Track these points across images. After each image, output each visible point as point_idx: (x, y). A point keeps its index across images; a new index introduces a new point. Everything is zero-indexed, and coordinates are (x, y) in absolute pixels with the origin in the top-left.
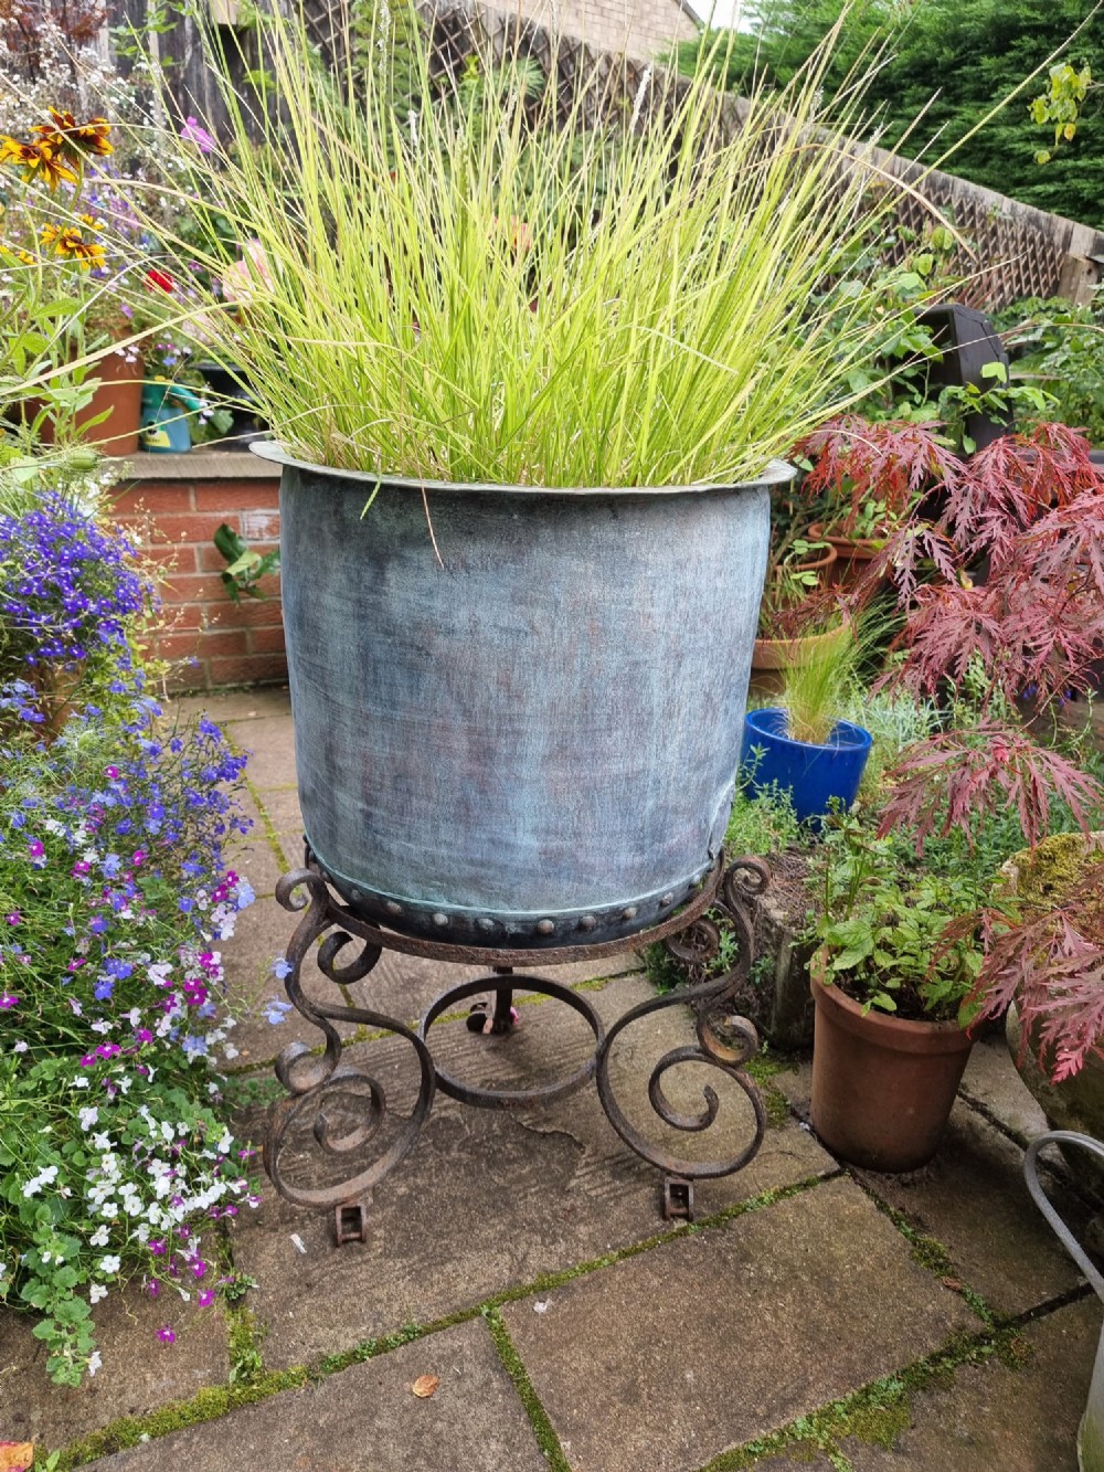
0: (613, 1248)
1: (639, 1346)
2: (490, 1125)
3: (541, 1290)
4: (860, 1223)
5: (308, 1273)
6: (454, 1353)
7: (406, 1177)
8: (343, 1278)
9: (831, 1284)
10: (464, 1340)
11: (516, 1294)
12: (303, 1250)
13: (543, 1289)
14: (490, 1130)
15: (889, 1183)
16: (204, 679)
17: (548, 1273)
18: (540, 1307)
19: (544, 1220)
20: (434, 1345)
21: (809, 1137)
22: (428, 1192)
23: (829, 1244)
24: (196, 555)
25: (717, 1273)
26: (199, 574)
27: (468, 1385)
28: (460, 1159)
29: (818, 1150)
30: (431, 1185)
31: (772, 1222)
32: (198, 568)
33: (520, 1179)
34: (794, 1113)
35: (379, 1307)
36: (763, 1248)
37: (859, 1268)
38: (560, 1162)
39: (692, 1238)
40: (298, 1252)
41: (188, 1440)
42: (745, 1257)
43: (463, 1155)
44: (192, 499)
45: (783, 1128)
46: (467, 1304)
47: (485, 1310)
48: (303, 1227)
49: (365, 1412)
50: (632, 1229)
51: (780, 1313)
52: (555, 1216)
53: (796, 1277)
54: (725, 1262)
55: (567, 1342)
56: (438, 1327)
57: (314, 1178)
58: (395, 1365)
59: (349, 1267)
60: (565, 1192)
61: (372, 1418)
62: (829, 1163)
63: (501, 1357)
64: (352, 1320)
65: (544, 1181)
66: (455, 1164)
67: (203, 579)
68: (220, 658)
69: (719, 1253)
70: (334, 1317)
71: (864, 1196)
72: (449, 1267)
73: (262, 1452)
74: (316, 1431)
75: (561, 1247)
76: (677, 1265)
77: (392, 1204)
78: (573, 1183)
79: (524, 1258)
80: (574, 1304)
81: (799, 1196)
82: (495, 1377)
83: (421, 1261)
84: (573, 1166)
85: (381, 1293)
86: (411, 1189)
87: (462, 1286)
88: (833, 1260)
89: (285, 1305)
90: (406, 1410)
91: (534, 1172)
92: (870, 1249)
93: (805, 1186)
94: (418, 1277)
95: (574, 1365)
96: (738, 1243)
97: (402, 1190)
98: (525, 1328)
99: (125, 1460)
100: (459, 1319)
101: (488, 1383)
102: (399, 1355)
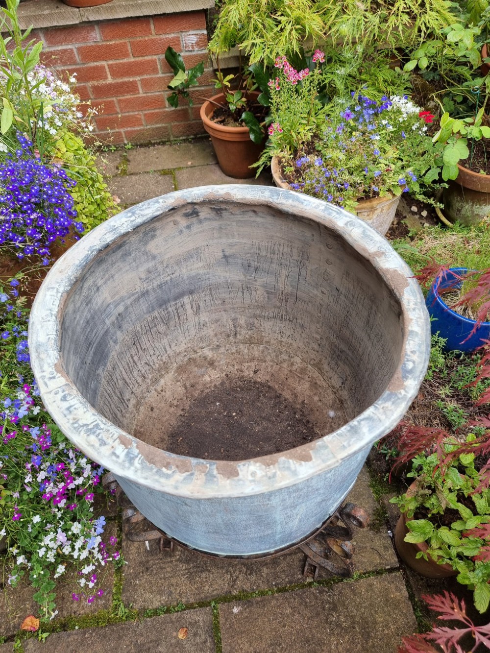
0: (275, 585)
1: (272, 645)
3: (238, 599)
4: (396, 605)
5: (148, 562)
6: (196, 622)
8: (161, 568)
9: (369, 637)
10: (201, 617)
11: (227, 599)
12: (148, 549)
13: (240, 599)
15: (421, 583)
16: (168, 135)
17: (244, 591)
18: (236, 610)
20: (188, 616)
21: (390, 542)
23: (376, 612)
24: (158, 63)
25: (318, 614)
26: (160, 75)
27: (198, 640)
29: (391, 551)
31: (353, 591)
32: (160, 72)
34: (387, 523)
35: (172, 588)
36: (344, 605)
37: (386, 632)
39: (313, 590)
40: (146, 549)
41: (91, 634)
42: (334, 608)
44: (152, 26)
45: (378, 531)
46: (206, 598)
47: (213, 604)
49: (156, 641)
50: (287, 576)
51: (339, 646)
53: (354, 628)
54: (324, 609)
55: (242, 633)
56: (192, 607)
58: (172, 622)
59: (164, 563)
61: (158, 645)
62: (394, 561)
63: (214, 630)
64: (160, 592)
67: (163, 78)
68: (176, 123)
69: (323, 603)
70: (154, 588)
71: (404, 588)
72: (204, 575)
73: (116, 649)
74: (136, 644)
75: (253, 578)
76: (301, 604)
79: (236, 579)
80: (250, 612)
81: (372, 579)
82: (209, 639)
83: (194, 567)
85: (173, 581)
87: (207, 587)
88: (375, 623)
89: (137, 576)
90: (171, 645)
92: (395, 621)
93: (378, 573)
94: (191, 577)
95: (241, 646)
96: (333, 599)
98: (226, 620)
99: (69, 636)
100: (202, 604)
101: (205, 642)
102: (175, 616)
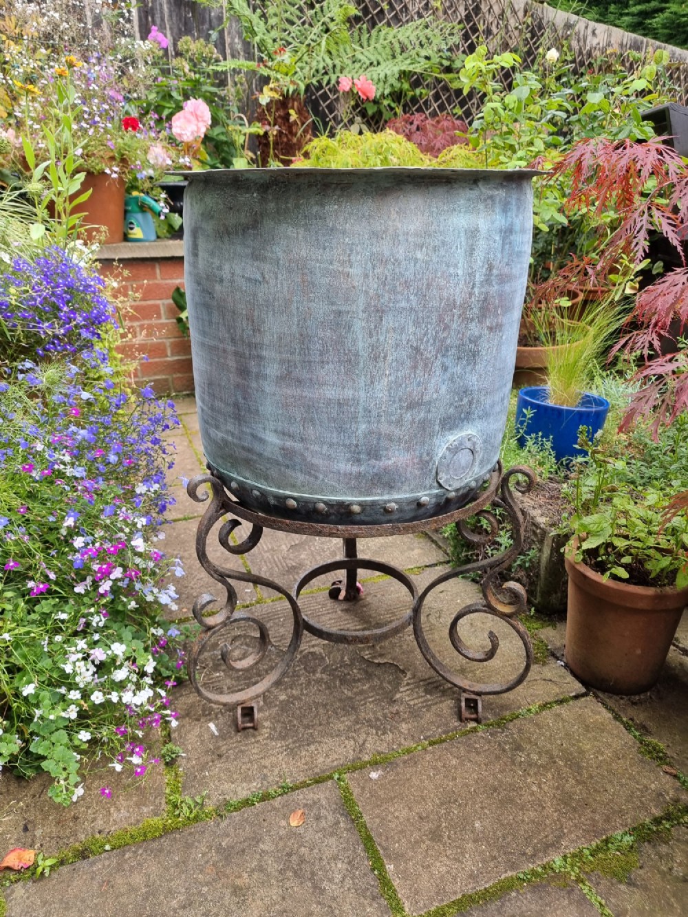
0: (425, 739)
1: (442, 804)
2: (343, 658)
3: (374, 764)
4: (601, 728)
5: (219, 748)
6: (315, 803)
7: (286, 689)
8: (242, 751)
9: (580, 767)
10: (323, 795)
11: (357, 766)
12: (216, 733)
13: (376, 763)
14: (342, 660)
15: (622, 702)
16: (169, 389)
17: (379, 753)
18: (374, 775)
19: (377, 719)
20: (301, 797)
21: (564, 670)
22: (300, 699)
23: (579, 741)
24: (162, 308)
25: (498, 758)
26: (163, 320)
27: (323, 824)
28: (322, 679)
29: (570, 678)
30: (302, 694)
31: (537, 725)
32: (163, 316)
33: (362, 692)
34: (553, 655)
35: (265, 771)
36: (531, 742)
37: (600, 758)
38: (389, 682)
39: (480, 734)
40: (213, 735)
41: (135, 852)
42: (518, 748)
43: (324, 676)
44: (158, 271)
45: (545, 664)
46: (324, 771)
47: (336, 776)
48: (217, 718)
49: (253, 839)
50: (438, 727)
51: (543, 786)
52: (385, 716)
53: (555, 762)
54: (504, 750)
55: (392, 799)
56: (304, 785)
57: (225, 688)
58: (274, 809)
59: (246, 745)
60: (392, 702)
61: (257, 842)
62: (578, 687)
63: (347, 806)
64: (247, 779)
65: (378, 694)
66: (319, 681)
67: (167, 324)
68: (179, 375)
69: (500, 744)
70: (235, 776)
71: (604, 710)
72: (313, 747)
73: (184, 862)
74: (219, 849)
75: (390, 736)
76: (469, 752)
77: (276, 706)
78: (398, 696)
79: (364, 744)
80: (398, 774)
81: (556, 707)
82: (342, 819)
83: (294, 742)
84: (399, 684)
85: (266, 762)
86: (289, 697)
87: (321, 760)
88: (581, 752)
89: (203, 767)
90: (281, 838)
91: (372, 688)
92: (609, 746)
93: (561, 702)
94: (292, 753)
95: (396, 814)
96: (513, 738)
97: (283, 697)
98: (363, 789)
99: (93, 863)
100: (319, 781)
101: (337, 823)
102: (277, 802)
